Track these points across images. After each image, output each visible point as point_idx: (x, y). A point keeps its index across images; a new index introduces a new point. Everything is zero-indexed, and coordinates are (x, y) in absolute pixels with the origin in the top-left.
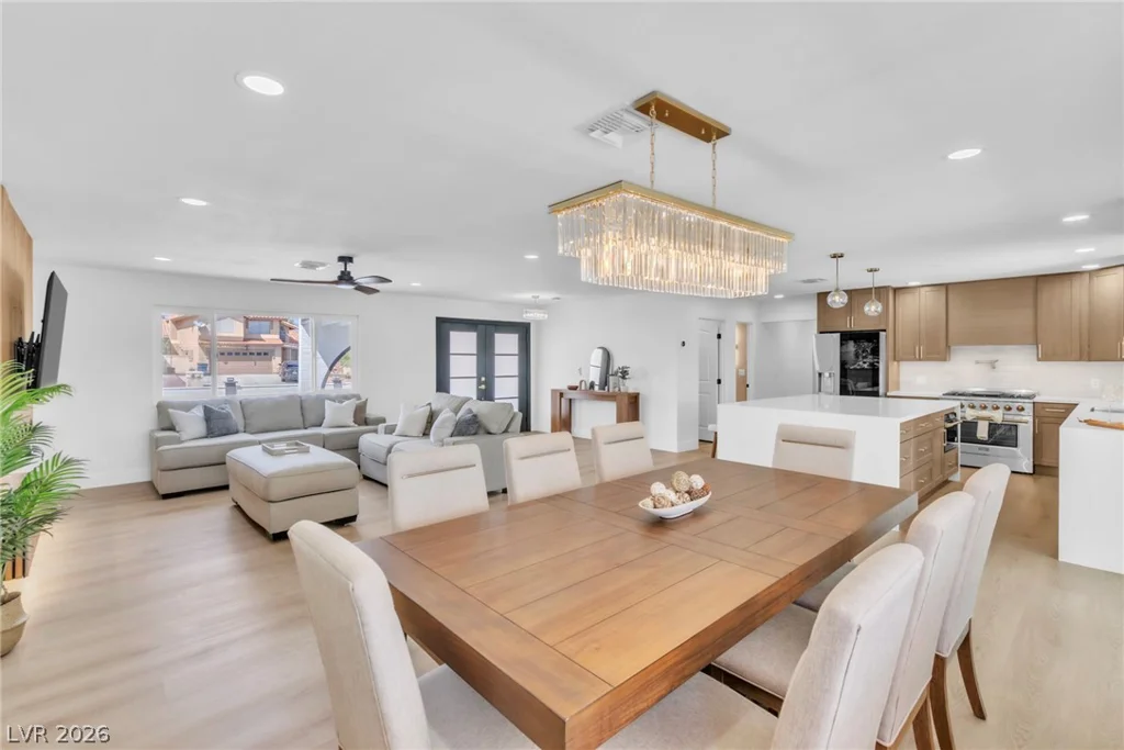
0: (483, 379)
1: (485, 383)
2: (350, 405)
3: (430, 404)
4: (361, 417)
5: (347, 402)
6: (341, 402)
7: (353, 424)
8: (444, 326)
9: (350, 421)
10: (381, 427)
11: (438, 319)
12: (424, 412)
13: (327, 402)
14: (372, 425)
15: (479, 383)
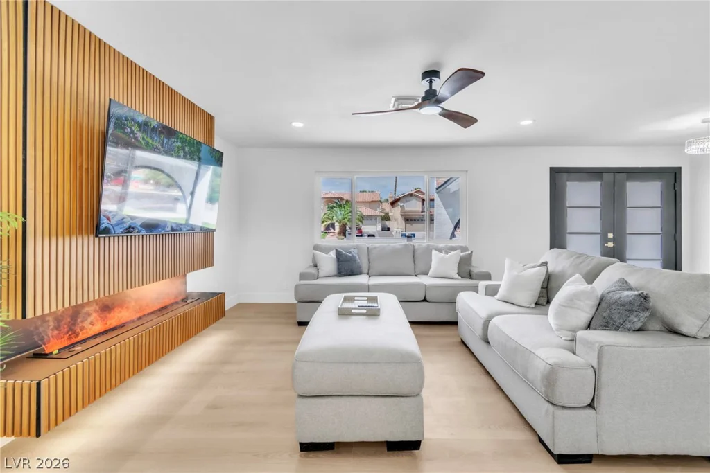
0: (610, 235)
1: (613, 240)
2: (455, 256)
3: (545, 264)
4: (466, 270)
5: (452, 253)
6: (447, 253)
7: (457, 276)
8: (558, 176)
9: (454, 273)
10: (482, 284)
11: (552, 169)
12: (537, 274)
13: (434, 252)
14: (476, 279)
15: (605, 240)
